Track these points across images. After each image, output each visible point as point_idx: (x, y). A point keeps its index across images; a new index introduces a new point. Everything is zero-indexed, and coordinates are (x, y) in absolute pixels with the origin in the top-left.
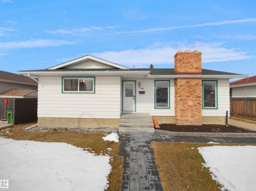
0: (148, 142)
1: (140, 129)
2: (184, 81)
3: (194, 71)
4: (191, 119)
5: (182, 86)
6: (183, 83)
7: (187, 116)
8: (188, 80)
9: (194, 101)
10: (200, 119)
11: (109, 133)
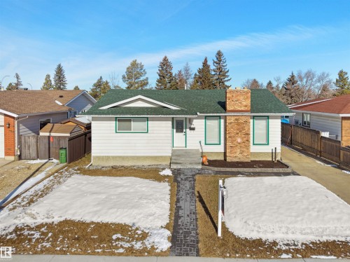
0: (194, 175)
1: (189, 166)
2: (233, 119)
3: (243, 108)
4: (240, 156)
5: (231, 123)
6: (232, 121)
7: (236, 152)
8: (237, 117)
9: (242, 138)
10: (248, 155)
11: (164, 169)
